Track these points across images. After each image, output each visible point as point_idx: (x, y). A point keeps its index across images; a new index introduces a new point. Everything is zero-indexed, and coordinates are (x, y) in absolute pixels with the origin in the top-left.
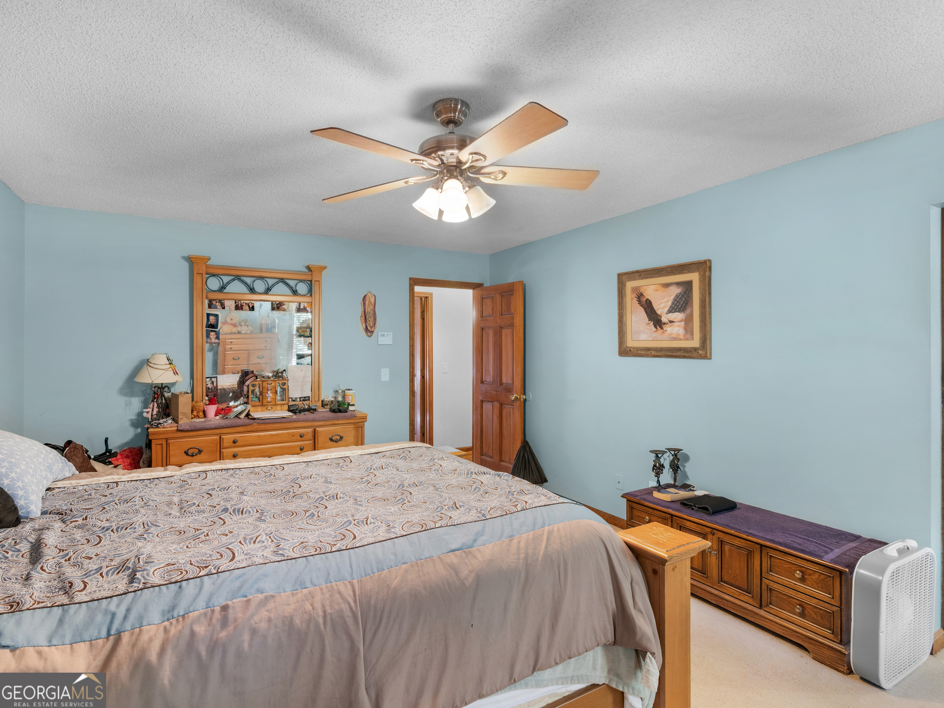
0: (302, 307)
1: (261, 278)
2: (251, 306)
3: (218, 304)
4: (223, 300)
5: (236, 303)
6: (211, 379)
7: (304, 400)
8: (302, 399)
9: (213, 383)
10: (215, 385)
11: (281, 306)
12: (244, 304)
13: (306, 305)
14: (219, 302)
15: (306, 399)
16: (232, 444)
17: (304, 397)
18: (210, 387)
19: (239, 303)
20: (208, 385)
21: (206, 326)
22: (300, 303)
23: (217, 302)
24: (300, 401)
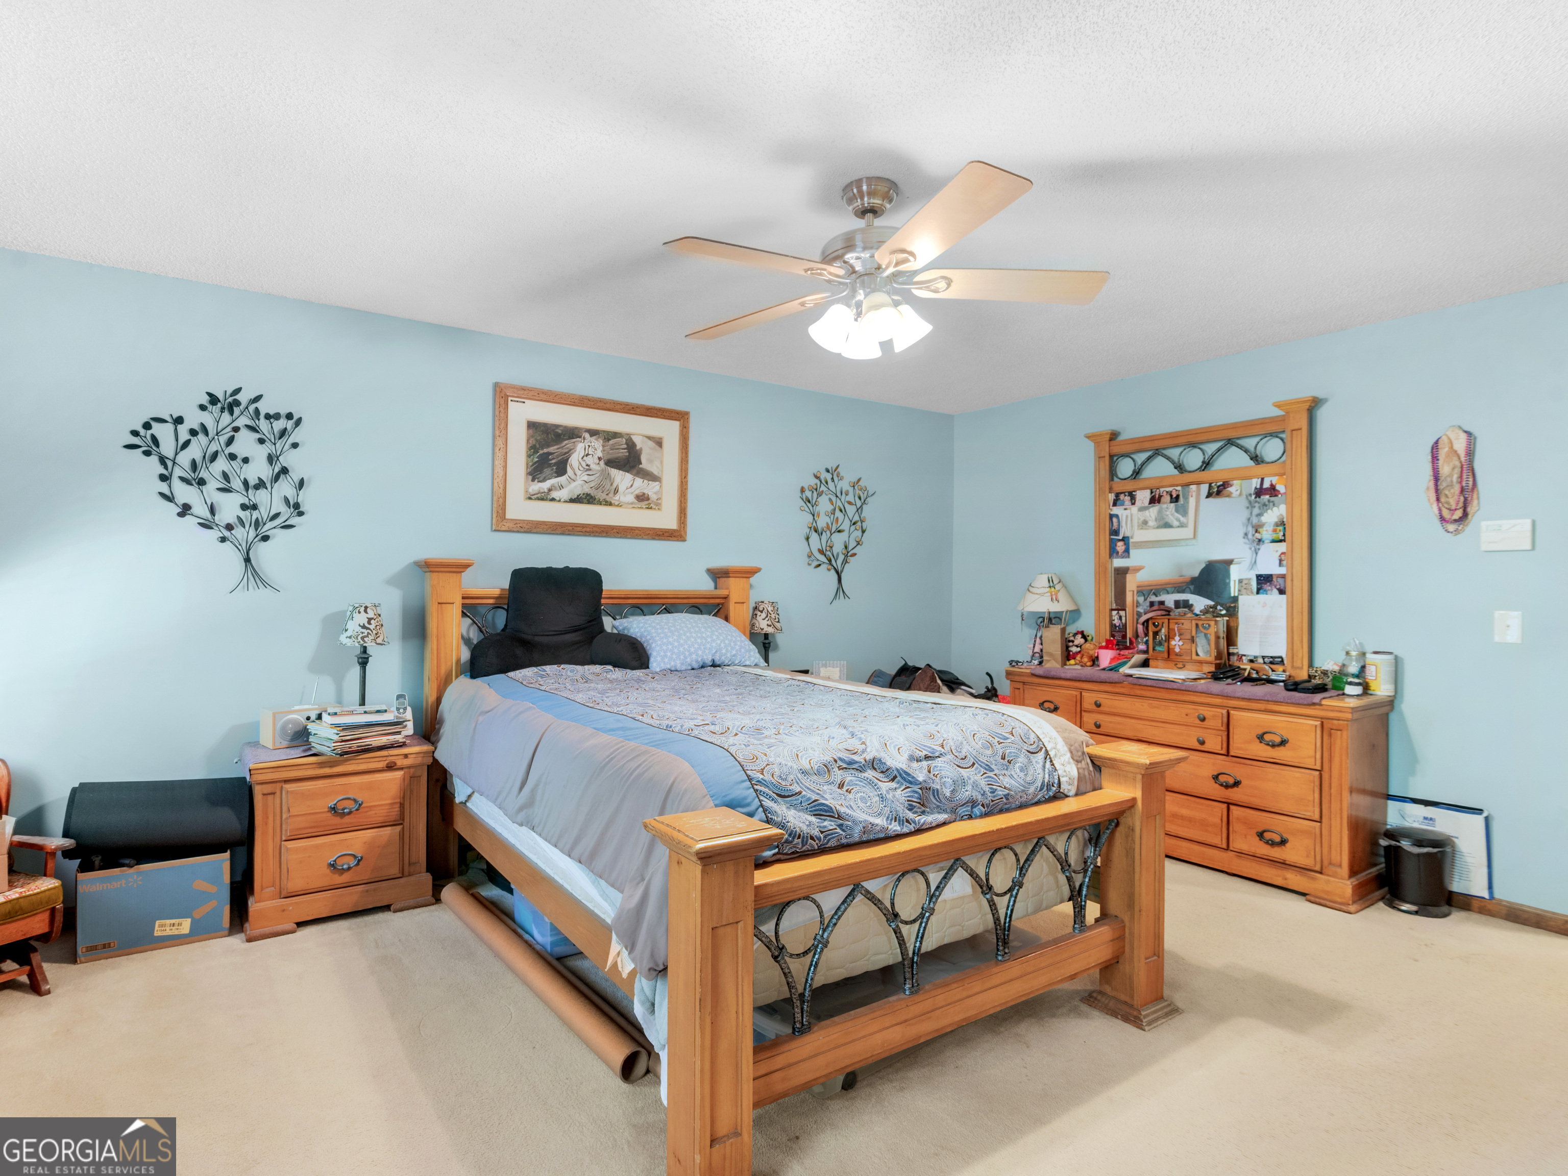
0: (1266, 485)
1: (1193, 445)
2: (1174, 496)
3: (1127, 498)
4: (1134, 491)
5: (1152, 493)
6: (1118, 613)
7: (1271, 663)
8: (1266, 660)
9: (1120, 618)
10: (1124, 621)
11: (1225, 488)
12: (1165, 493)
13: (1275, 480)
14: (1129, 496)
15: (1275, 661)
16: (1094, 707)
17: (1272, 657)
18: (1117, 625)
19: (1157, 493)
20: (1114, 620)
21: (1110, 533)
22: (1262, 479)
23: (1125, 495)
24: (1265, 663)
